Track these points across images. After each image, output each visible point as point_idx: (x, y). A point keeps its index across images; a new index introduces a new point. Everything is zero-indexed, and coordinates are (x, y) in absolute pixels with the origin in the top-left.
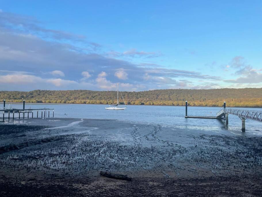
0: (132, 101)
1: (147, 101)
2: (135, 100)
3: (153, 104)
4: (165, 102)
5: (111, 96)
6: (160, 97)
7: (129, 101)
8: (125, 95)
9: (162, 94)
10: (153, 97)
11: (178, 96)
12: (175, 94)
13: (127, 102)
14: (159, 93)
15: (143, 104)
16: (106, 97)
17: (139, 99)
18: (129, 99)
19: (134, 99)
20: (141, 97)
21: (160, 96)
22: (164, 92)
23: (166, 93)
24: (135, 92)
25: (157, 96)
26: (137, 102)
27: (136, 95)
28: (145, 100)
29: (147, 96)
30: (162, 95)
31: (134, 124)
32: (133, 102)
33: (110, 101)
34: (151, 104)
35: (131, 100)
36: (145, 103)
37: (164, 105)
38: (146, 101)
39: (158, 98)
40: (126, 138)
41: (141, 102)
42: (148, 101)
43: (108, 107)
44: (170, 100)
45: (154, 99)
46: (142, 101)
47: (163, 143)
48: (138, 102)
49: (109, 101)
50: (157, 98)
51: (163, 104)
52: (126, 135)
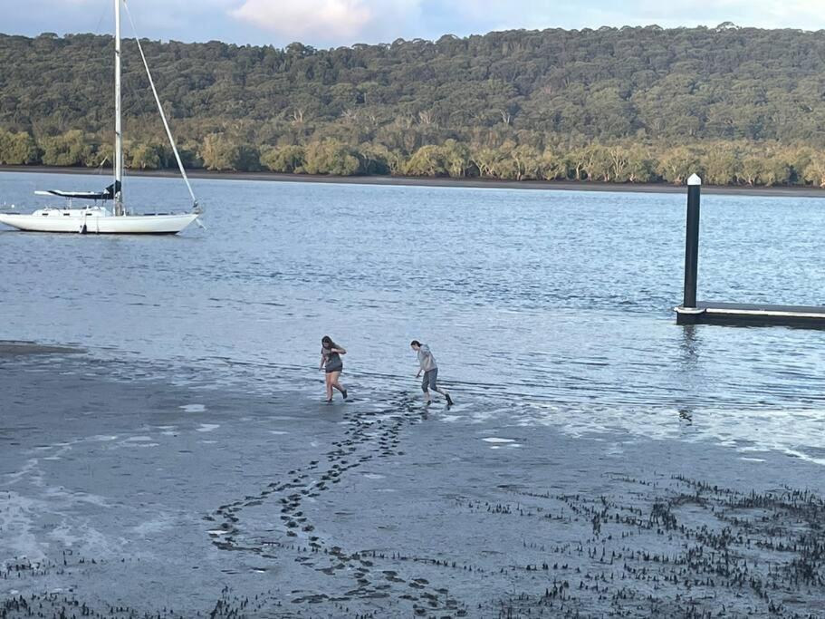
0: (273, 141)
1: (418, 144)
2: (308, 132)
3: (472, 174)
4: (576, 155)
5: (77, 81)
6: (544, 100)
7: (251, 135)
8: (212, 81)
9: (568, 76)
10: (483, 96)
11: (704, 90)
12: (678, 77)
13: (231, 144)
14: (531, 64)
15: (374, 170)
16: (26, 99)
17: (347, 114)
18: (248, 122)
19: (298, 121)
20: (360, 101)
21: (547, 90)
22: (582, 52)
23: (600, 61)
24: (309, 50)
25: (519, 91)
26: (316, 151)
27: (317, 84)
28: (397, 125)
29: (425, 89)
30: (560, 83)
31: (188, 396)
32: (284, 149)
33: (60, 140)
34: (456, 169)
35: (266, 129)
36: (392, 157)
37: (572, 178)
38: (409, 142)
39: (525, 106)
40: (57, 534)
41: (356, 154)
42: (432, 139)
43: (29, 211)
44: (635, 126)
45: (490, 123)
46: (370, 137)
47: (328, 571)
48: (332, 146)
49: (54, 132)
50: (514, 110)
51: (563, 169)
52: (72, 499)
